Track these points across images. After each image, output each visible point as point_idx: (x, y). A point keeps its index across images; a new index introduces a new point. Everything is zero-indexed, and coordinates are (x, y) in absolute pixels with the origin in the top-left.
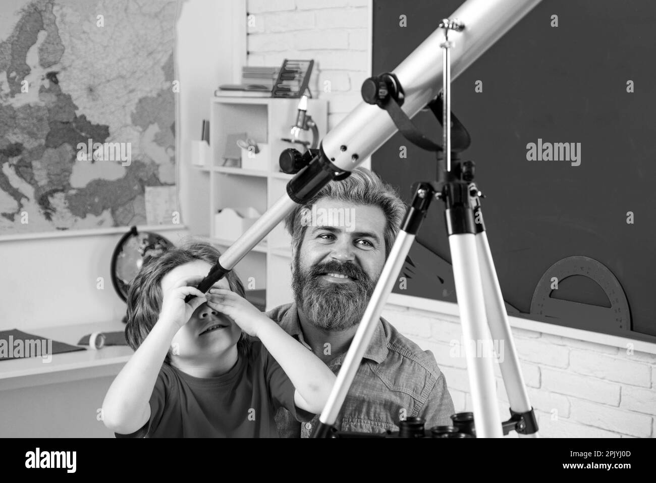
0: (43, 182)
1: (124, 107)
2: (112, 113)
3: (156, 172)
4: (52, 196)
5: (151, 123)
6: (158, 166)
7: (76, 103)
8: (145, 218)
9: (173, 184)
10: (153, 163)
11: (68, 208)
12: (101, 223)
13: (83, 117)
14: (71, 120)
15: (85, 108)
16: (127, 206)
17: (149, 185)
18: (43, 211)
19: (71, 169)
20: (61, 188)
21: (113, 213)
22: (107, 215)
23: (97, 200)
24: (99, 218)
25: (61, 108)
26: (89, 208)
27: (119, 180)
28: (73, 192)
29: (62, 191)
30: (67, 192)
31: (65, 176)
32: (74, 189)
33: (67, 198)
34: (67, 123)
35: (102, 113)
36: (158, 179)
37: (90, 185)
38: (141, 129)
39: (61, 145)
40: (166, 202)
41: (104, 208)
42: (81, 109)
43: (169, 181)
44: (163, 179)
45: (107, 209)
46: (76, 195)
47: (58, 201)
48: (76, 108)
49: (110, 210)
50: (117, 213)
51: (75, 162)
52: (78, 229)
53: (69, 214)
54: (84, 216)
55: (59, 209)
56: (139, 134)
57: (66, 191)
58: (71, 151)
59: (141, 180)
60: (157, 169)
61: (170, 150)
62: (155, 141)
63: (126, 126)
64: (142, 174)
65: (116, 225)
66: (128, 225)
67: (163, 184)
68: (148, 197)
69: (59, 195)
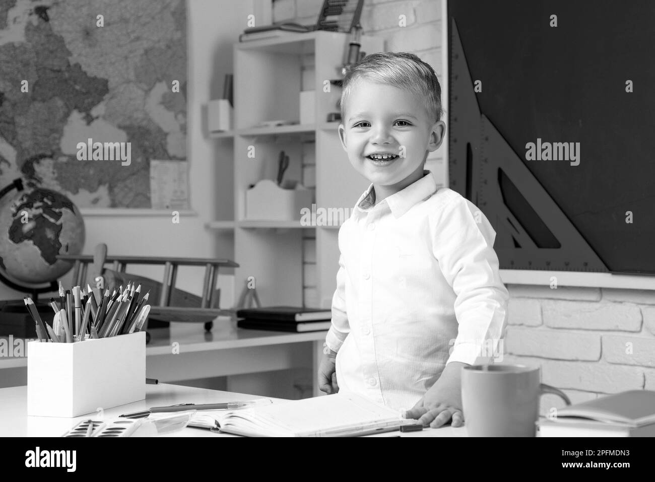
0: (28, 144)
1: (126, 58)
2: (112, 64)
3: (163, 142)
4: (38, 162)
5: (159, 80)
6: (166, 134)
7: (70, 47)
8: (149, 199)
9: (184, 159)
10: (160, 130)
11: (57, 179)
12: (95, 201)
13: (78, 66)
14: (64, 68)
15: (80, 55)
16: (128, 182)
17: (155, 158)
18: (26, 181)
19: (62, 130)
20: (49, 153)
21: (111, 189)
22: (103, 191)
23: (92, 172)
24: (94, 196)
25: (52, 52)
26: (83, 181)
28: (64, 159)
29: (51, 157)
30: (57, 159)
31: (55, 139)
32: (65, 155)
33: (55, 166)
34: (59, 71)
35: (101, 63)
36: (165, 151)
38: (146, 87)
39: (51, 98)
40: (175, 181)
41: (100, 183)
42: (75, 55)
43: (180, 155)
44: (172, 151)
45: (104, 184)
46: (66, 164)
47: (45, 169)
48: (69, 53)
49: (107, 185)
50: (116, 190)
51: (67, 121)
53: (58, 188)
54: (75, 192)
55: (45, 180)
56: (143, 93)
57: (55, 157)
58: (62, 107)
59: (145, 152)
60: (165, 139)
61: (180, 116)
62: (162, 103)
63: (128, 82)
64: (147, 143)
65: (114, 205)
66: (128, 206)
67: (172, 158)
68: (153, 173)
69: (47, 162)
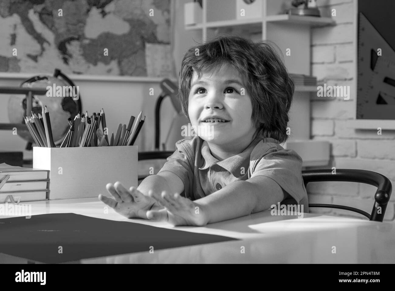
0: (62, 30)
3: (154, 31)
4: (69, 43)
8: (145, 71)
9: (168, 43)
10: (152, 23)
11: (82, 55)
12: (109, 71)
16: (131, 58)
17: (149, 42)
18: (61, 56)
19: (85, 21)
20: (76, 37)
21: (119, 63)
22: (114, 64)
24: (108, 67)
26: (100, 57)
27: (124, 36)
28: (86, 42)
29: (78, 39)
30: (82, 41)
31: (80, 27)
32: (87, 39)
36: (156, 37)
37: (100, 36)
40: (162, 58)
41: (112, 59)
43: (165, 40)
44: (160, 37)
45: (114, 60)
46: (89, 45)
47: (73, 48)
49: (116, 60)
50: (123, 63)
51: (88, 15)
52: (91, 74)
53: (83, 61)
54: (95, 64)
55: (75, 55)
57: (80, 40)
59: (142, 37)
60: (156, 29)
61: (166, 13)
62: (154, 4)
64: (143, 32)
65: (122, 74)
66: (131, 75)
67: (160, 43)
68: (148, 52)
69: (75, 43)
